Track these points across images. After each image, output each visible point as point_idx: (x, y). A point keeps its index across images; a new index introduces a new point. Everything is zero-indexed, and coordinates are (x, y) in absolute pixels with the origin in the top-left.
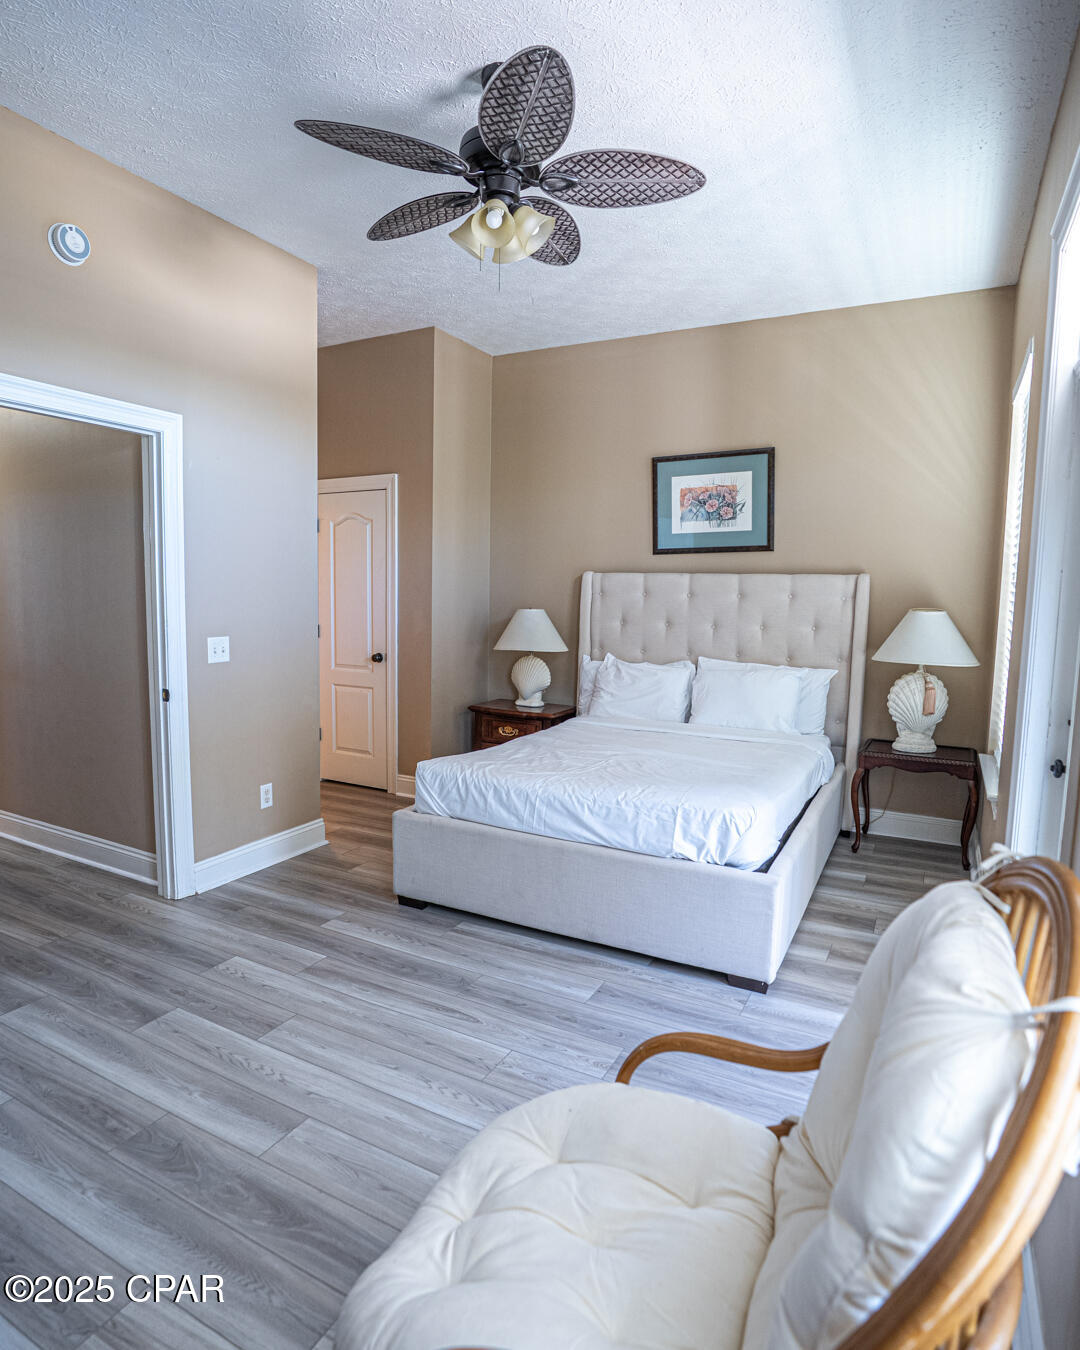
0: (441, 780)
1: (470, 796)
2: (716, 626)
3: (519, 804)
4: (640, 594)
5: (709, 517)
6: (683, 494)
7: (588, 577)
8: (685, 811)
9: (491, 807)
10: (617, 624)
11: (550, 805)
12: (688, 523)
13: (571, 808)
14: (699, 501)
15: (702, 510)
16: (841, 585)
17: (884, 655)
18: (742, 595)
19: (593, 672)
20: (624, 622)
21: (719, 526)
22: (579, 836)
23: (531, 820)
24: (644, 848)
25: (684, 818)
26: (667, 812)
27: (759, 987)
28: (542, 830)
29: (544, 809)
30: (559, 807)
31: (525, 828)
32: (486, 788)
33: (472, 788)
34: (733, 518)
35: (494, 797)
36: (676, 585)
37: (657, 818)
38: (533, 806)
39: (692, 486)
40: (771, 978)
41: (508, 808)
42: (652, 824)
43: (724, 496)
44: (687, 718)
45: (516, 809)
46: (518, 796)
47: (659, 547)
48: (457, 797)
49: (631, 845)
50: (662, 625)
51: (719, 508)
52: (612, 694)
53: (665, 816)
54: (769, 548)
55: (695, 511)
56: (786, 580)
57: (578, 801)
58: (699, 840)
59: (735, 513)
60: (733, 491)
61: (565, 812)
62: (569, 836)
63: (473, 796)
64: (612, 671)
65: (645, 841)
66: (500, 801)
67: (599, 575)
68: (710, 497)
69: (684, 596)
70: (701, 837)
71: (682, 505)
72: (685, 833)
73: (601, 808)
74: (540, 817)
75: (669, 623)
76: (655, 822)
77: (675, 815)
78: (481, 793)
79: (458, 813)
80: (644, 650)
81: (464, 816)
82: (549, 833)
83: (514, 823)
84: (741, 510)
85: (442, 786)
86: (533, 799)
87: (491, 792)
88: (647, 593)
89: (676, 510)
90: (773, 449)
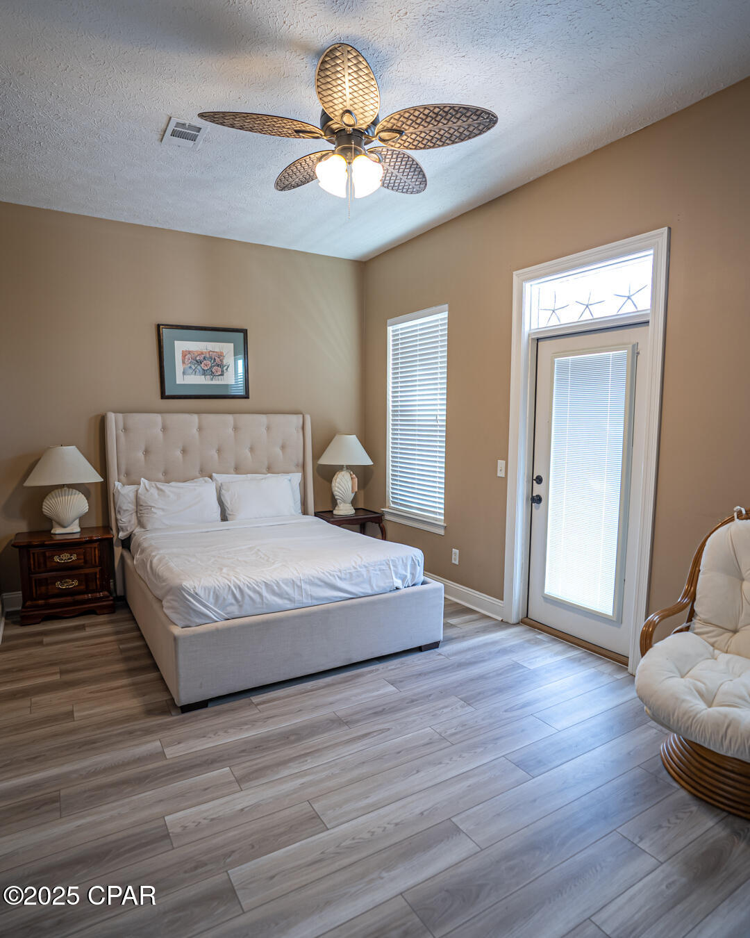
0: (214, 592)
1: (247, 598)
2: (219, 451)
3: (289, 590)
4: (158, 431)
5: (204, 373)
6: (184, 354)
7: (112, 418)
8: (392, 560)
9: (266, 598)
10: (141, 455)
11: (311, 583)
12: (189, 376)
13: (327, 580)
14: (197, 361)
15: (199, 367)
16: (296, 420)
17: (325, 460)
18: (236, 428)
19: (132, 495)
20: (146, 452)
21: (212, 380)
22: (336, 597)
23: (301, 598)
24: (377, 590)
25: (394, 566)
26: (383, 565)
27: (435, 645)
28: (310, 601)
29: (308, 587)
30: (320, 583)
31: (297, 605)
32: (258, 586)
33: (246, 590)
34: (222, 375)
35: (267, 592)
36: (188, 423)
37: (380, 570)
38: (300, 587)
39: (191, 350)
40: (441, 638)
41: (280, 595)
42: (377, 574)
43: (215, 359)
44: (224, 518)
45: (287, 594)
46: (286, 584)
47: (167, 394)
48: (233, 601)
49: (370, 592)
50: (178, 453)
51: (211, 367)
52: (163, 510)
53: (383, 567)
54: (246, 397)
55: (194, 368)
56: (263, 419)
57: (330, 575)
58: (404, 575)
59: (222, 371)
60: (221, 355)
61: (322, 584)
62: (331, 600)
63: (250, 597)
64: (154, 491)
65: (377, 586)
66: (274, 593)
67: (120, 416)
68: (204, 358)
69: (195, 431)
70: (405, 573)
71: (184, 362)
72: (396, 573)
73: (345, 574)
74: (306, 593)
75: (184, 451)
76: (379, 573)
77: (389, 565)
78: (256, 591)
79: (237, 613)
80: (165, 473)
81: (243, 613)
82: (315, 602)
83: (288, 605)
84: (227, 369)
85: (217, 597)
86: (299, 584)
87: (263, 587)
88: (164, 429)
89: (179, 367)
90: (247, 330)
